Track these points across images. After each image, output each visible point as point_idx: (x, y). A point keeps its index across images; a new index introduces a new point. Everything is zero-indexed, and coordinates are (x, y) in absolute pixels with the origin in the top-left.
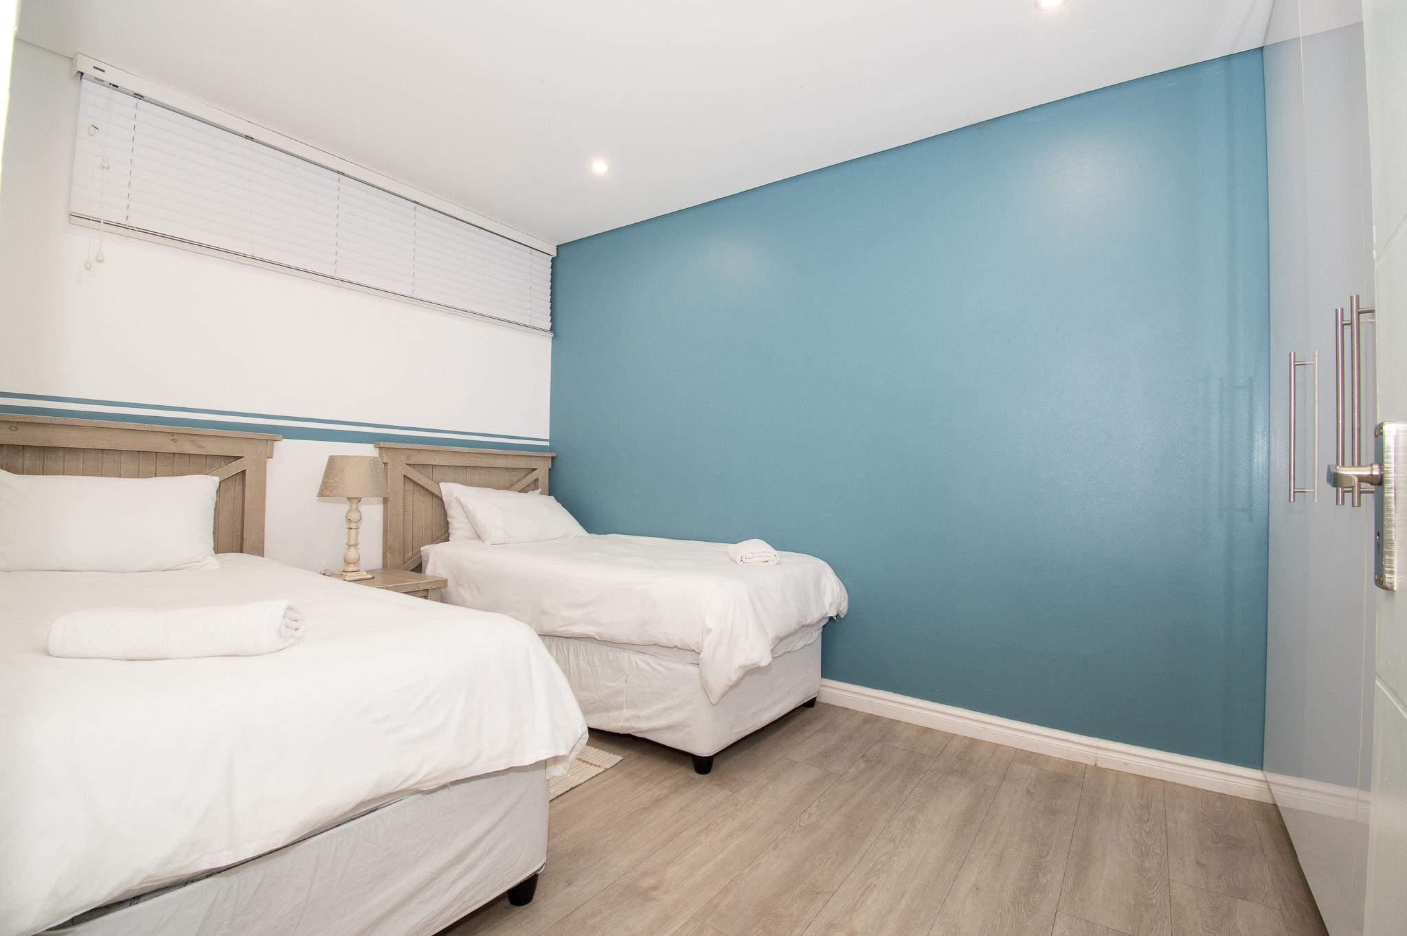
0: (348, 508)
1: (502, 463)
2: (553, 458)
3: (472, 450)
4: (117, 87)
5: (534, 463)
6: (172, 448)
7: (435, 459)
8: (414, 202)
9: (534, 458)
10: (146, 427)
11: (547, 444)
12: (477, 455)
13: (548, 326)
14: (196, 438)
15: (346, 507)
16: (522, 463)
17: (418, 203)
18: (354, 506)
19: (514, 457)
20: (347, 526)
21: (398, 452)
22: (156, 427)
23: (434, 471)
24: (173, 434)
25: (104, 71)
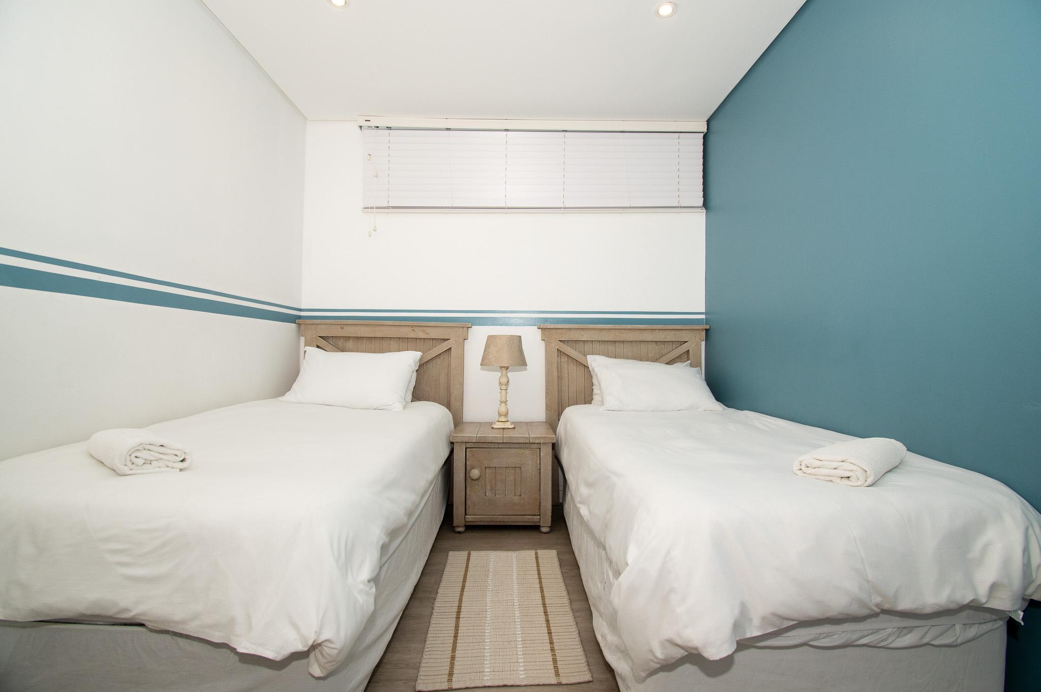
0: (501, 374)
1: (648, 336)
2: (707, 330)
3: (616, 326)
4: (378, 127)
5: (684, 336)
6: (412, 335)
7: (583, 335)
8: (563, 131)
9: (683, 332)
10: (398, 323)
11: (703, 317)
12: (622, 331)
13: (700, 202)
14: (425, 328)
15: (499, 374)
16: (670, 336)
17: (566, 131)
18: (504, 372)
19: (661, 332)
20: (499, 388)
21: (553, 331)
22: (403, 323)
23: (586, 347)
24: (412, 326)
25: (370, 121)
